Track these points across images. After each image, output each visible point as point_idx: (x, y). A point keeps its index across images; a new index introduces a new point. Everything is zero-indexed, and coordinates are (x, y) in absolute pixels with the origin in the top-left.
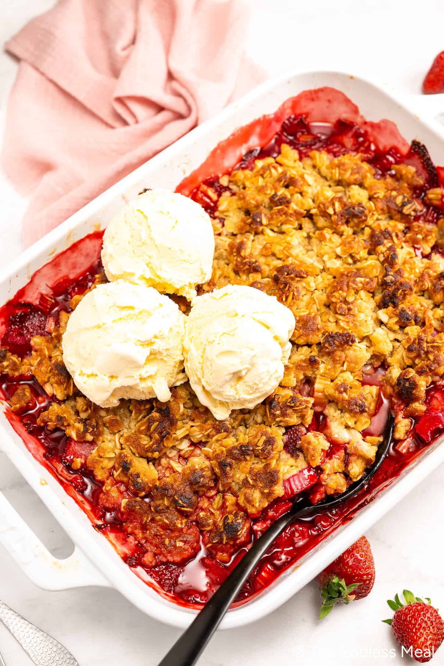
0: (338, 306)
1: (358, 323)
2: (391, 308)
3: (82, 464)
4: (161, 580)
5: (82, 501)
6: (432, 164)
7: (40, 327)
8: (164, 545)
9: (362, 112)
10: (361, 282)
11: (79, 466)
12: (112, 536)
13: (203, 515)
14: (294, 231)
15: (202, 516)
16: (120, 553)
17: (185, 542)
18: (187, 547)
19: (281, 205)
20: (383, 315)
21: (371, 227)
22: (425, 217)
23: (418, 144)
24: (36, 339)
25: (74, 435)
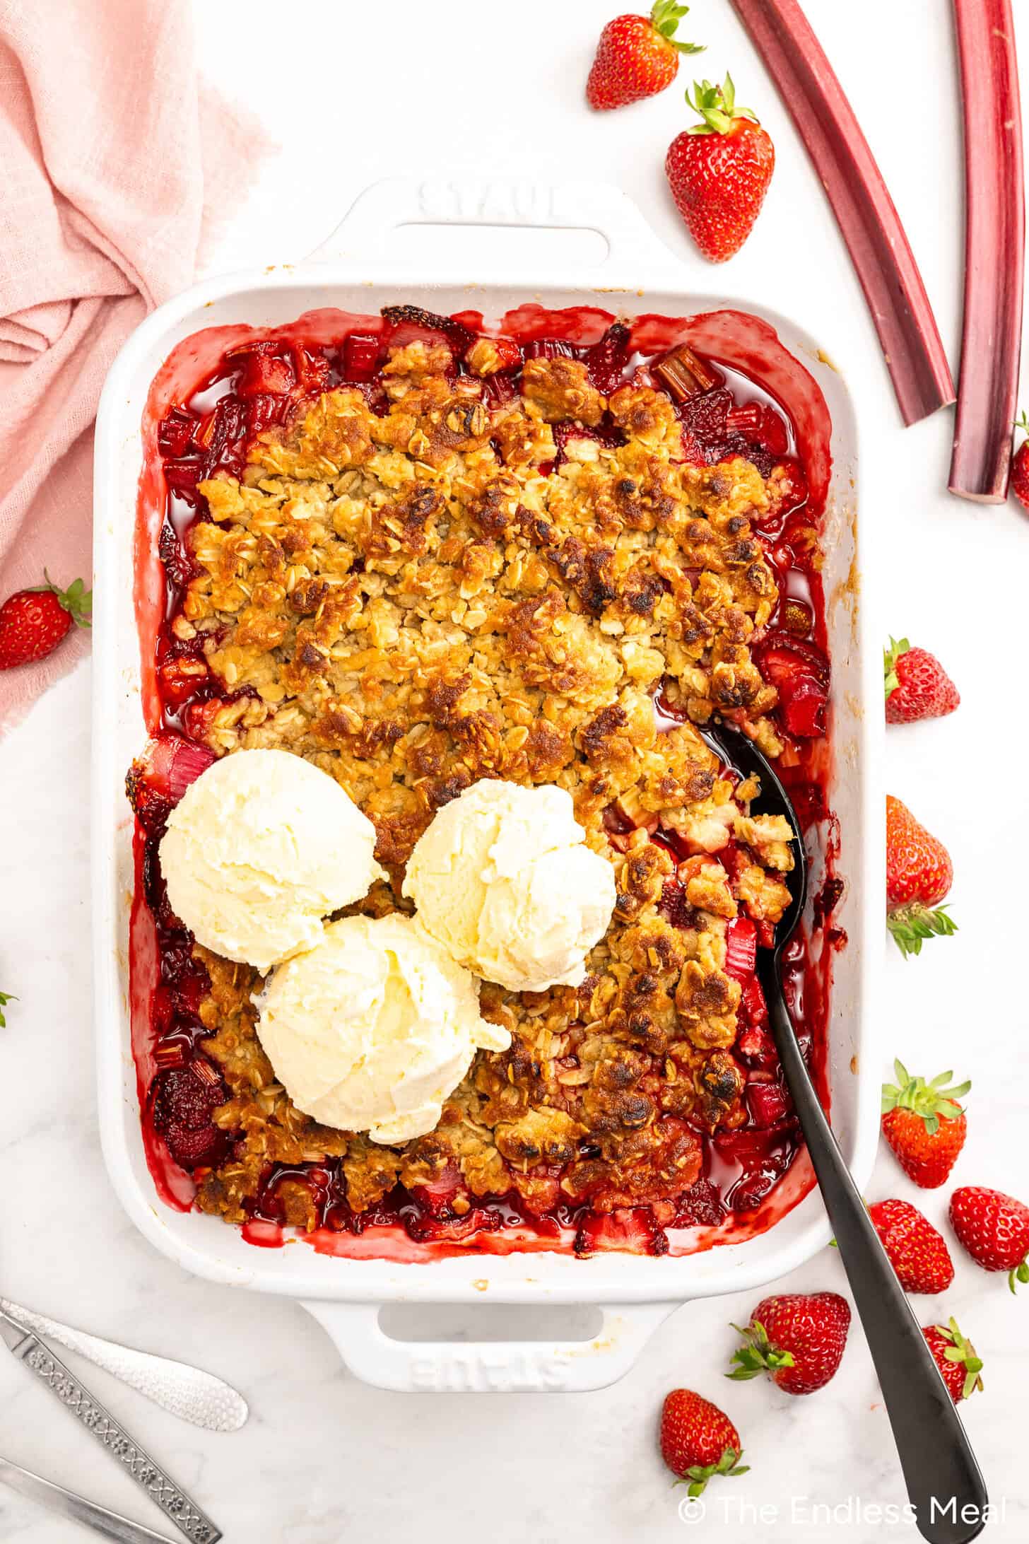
0: (554, 682)
1: (598, 678)
2: (612, 609)
3: (467, 1199)
4: (699, 1217)
5: (519, 1238)
6: (440, 317)
7: (194, 1089)
8: (667, 1182)
10: (544, 615)
11: (467, 1204)
12: (604, 1240)
13: (669, 1101)
14: (366, 614)
15: (669, 1104)
16: (637, 1251)
17: (685, 1153)
18: (691, 1157)
19: (319, 603)
20: (610, 625)
21: (453, 499)
22: (497, 398)
23: (396, 309)
24: (224, 1117)
25: (421, 1180)
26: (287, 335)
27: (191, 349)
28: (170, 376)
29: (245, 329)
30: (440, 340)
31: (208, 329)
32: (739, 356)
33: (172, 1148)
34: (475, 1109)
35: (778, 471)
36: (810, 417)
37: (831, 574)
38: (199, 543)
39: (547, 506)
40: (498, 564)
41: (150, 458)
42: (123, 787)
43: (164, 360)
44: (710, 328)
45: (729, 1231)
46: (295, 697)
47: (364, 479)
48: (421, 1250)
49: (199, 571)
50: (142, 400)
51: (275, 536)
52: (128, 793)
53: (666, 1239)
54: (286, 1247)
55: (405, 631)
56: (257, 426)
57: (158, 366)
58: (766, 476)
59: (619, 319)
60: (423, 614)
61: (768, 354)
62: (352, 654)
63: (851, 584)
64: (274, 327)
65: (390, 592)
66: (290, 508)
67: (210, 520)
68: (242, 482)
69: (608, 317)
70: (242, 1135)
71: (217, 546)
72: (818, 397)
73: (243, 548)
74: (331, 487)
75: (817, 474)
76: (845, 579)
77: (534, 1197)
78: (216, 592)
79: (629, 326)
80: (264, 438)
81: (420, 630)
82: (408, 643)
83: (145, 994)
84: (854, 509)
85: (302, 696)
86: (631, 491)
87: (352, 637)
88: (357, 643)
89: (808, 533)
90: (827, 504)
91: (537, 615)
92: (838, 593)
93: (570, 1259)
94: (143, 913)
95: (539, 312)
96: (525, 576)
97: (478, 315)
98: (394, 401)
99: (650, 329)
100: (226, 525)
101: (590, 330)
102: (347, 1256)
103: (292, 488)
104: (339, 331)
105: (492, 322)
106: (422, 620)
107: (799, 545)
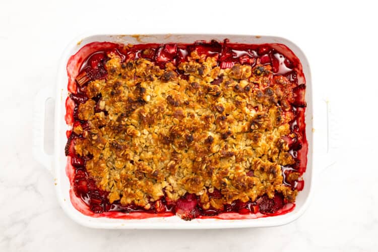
3: (291, 134)
5: (301, 121)
6: (68, 141)
7: (264, 204)
9: (69, 189)
12: (302, 100)
16: (304, 92)
19: (141, 172)
20: (148, 98)
21: (114, 138)
22: (88, 127)
23: (66, 152)
24: (272, 196)
25: (287, 146)
26: (72, 181)
28: (83, 211)
29: (70, 192)
30: (73, 142)
31: (71, 201)
32: (77, 66)
33: (278, 209)
34: (269, 132)
35: (109, 56)
36: (94, 48)
37: (134, 42)
38: (126, 203)
39: (117, 114)
40: (131, 127)
41: (104, 215)
42: (189, 221)
43: (79, 212)
44: (71, 72)
45: (299, 69)
46: (165, 178)
47: (109, 161)
48: (304, 146)
49: (133, 202)
50: (89, 218)
51: (124, 183)
52: (190, 220)
53: (301, 85)
54: (304, 180)
55: (149, 150)
56: (96, 188)
57: (80, 213)
58: (110, 59)
59: (68, 96)
60: (144, 145)
61: (78, 58)
62: (154, 163)
63: (137, 37)
64: (70, 184)
65: (138, 154)
66: (117, 180)
67: (119, 200)
68: (110, 192)
69: (68, 99)
70: (276, 191)
71: (126, 198)
72: (88, 45)
73: (127, 191)
74: (111, 169)
75: (108, 46)
76: (135, 39)
77: (291, 117)
78: (138, 198)
79: (70, 93)
80: (99, 187)
81: (148, 146)
82: (152, 149)
83: (241, 216)
84: (118, 36)
85: (165, 176)
86: (114, 92)
87: (150, 164)
88: (151, 163)
89: (125, 49)
90: (116, 43)
91: (145, 116)
92: (139, 41)
93: (306, 109)
94: (220, 216)
95: (67, 116)
96: (135, 120)
97: (67, 131)
98: (89, 153)
99: (71, 88)
100: (121, 196)
101: (71, 103)
102: (306, 165)
103: (112, 179)
104: (71, 167)
105: (70, 128)
106: (146, 146)
107: (128, 51)
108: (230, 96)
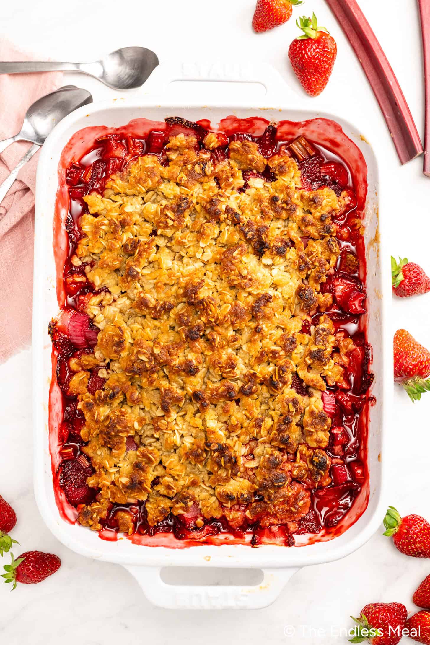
0: (242, 284)
1: (262, 283)
2: (267, 253)
3: (203, 520)
4: (309, 530)
5: (226, 539)
6: (191, 123)
7: (78, 469)
8: (294, 512)
9: (109, 126)
10: (238, 254)
11: (202, 523)
12: (265, 539)
13: (296, 473)
14: (158, 254)
15: (296, 475)
16: (280, 544)
17: (302, 499)
18: (305, 501)
19: (136, 249)
20: (267, 260)
21: (197, 203)
22: (217, 159)
23: (171, 118)
24: (91, 482)
25: (181, 512)
26: (123, 131)
27: (80, 136)
28: (71, 149)
29: (104, 128)
30: (191, 133)
31: (88, 128)
32: (326, 140)
33: (67, 496)
34: (206, 479)
35: (344, 193)
36: (358, 167)
37: (367, 235)
38: (83, 223)
39: (240, 207)
40: (217, 232)
41: (61, 185)
42: (47, 330)
43: (68, 141)
44: (312, 127)
45: (323, 536)
46: (125, 292)
47: (157, 195)
48: (181, 543)
49: (83, 235)
50: (58, 159)
51: (117, 219)
52: (49, 333)
53: (294, 539)
54: (117, 542)
55: (175, 262)
56: (110, 172)
57: (66, 143)
58: (338, 196)
59: (271, 123)
60: (183, 254)
61: (339, 139)
62: (151, 272)
63: (376, 239)
64: (117, 127)
65: (169, 245)
66: (124, 207)
67: (88, 213)
68: (103, 197)
69: (266, 122)
70: (100, 489)
71: (91, 224)
72: (361, 157)
73: (103, 224)
74: (143, 198)
75: (361, 193)
76: (373, 237)
77: (233, 520)
78: (90, 245)
79: (276, 126)
80: (113, 177)
81: (182, 261)
82: (176, 267)
83: (56, 425)
84: (377, 205)
85: (129, 291)
86: (278, 201)
87: (152, 265)
88: (153, 267)
89: (357, 221)
90: (366, 204)
91: (235, 254)
92: (371, 244)
93: (249, 548)
94: (56, 388)
95: (236, 120)
96: (229, 237)
97: (208, 121)
98: (171, 160)
99: (285, 128)
100: (96, 215)
101: (258, 128)
102: (146, 545)
103: (125, 199)
104: (147, 130)
105: (215, 125)
106: (183, 257)
107: (353, 226)
108: (272, 407)
